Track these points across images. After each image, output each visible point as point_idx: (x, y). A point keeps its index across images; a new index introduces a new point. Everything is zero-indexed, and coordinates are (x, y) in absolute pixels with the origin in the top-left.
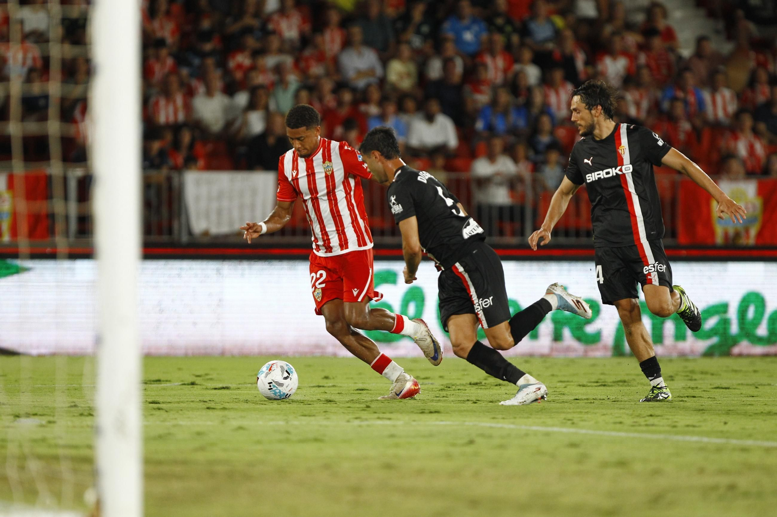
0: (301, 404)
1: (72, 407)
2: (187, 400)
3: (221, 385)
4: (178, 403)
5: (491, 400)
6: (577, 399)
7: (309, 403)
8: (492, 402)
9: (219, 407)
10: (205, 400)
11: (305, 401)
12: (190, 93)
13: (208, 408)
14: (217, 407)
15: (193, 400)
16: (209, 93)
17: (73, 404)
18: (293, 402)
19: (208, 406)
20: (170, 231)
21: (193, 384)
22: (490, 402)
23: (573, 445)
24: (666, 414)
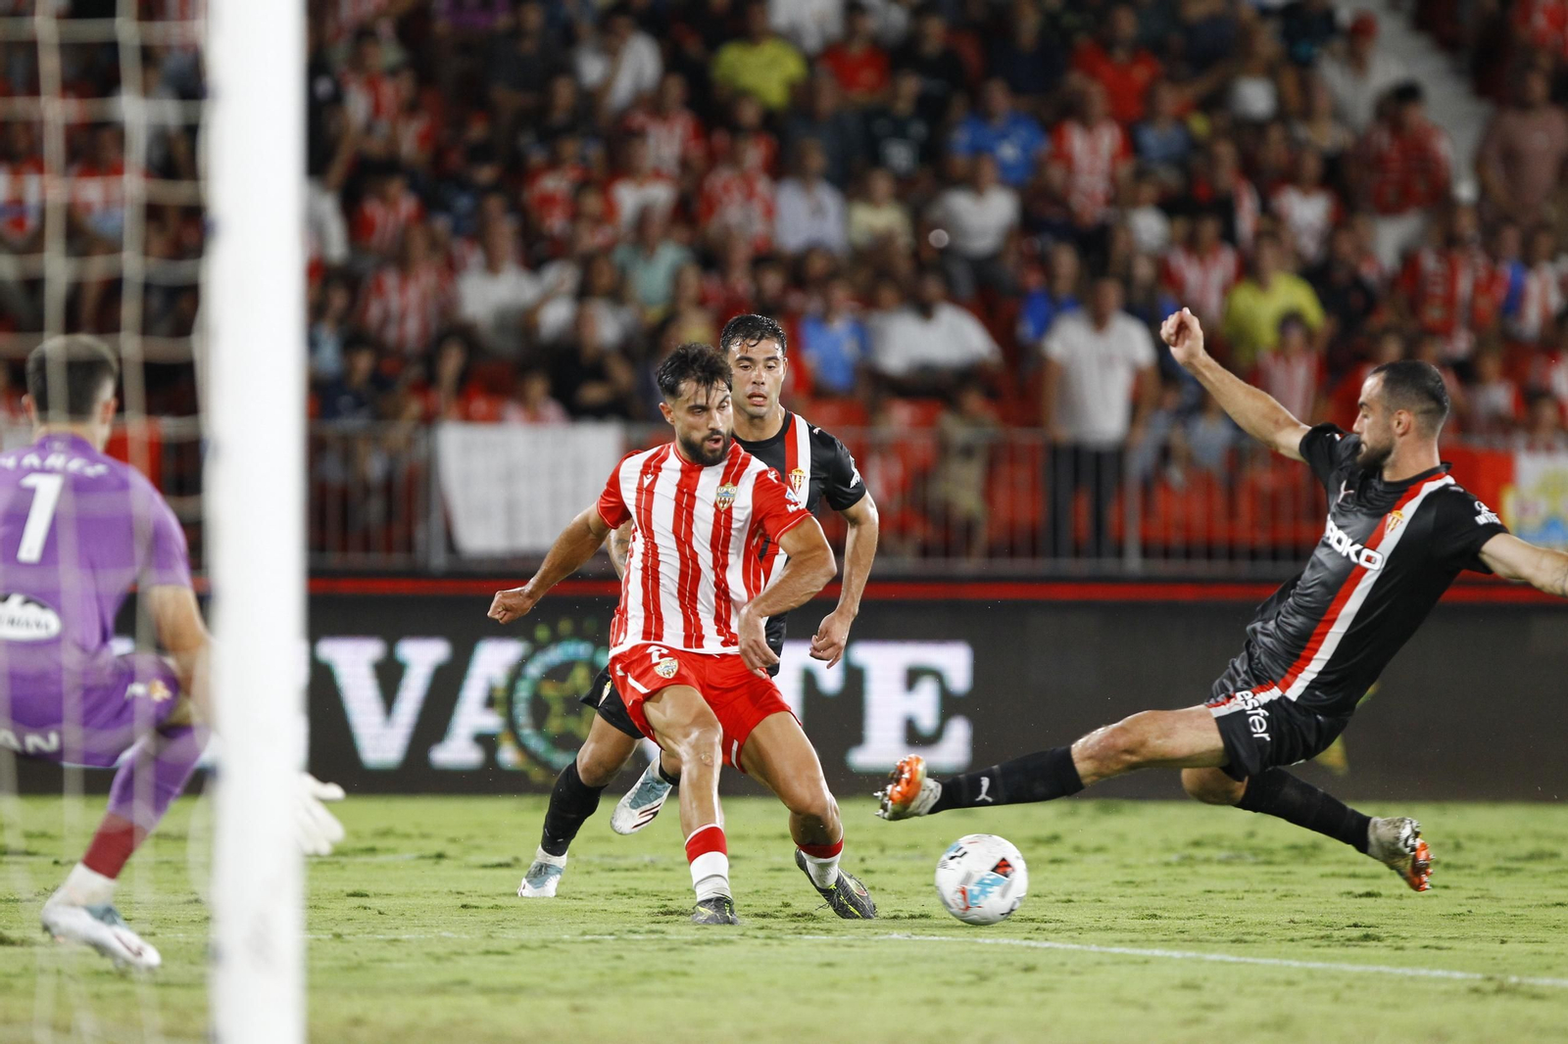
0: (652, 898)
1: (190, 902)
2: (425, 889)
3: (496, 859)
4: (406, 896)
5: (1037, 893)
6: (1209, 891)
7: (669, 897)
8: (1038, 896)
9: (487, 905)
10: (460, 890)
11: (662, 892)
12: (451, 268)
13: (464, 906)
14: (481, 905)
15: (436, 889)
16: (492, 267)
17: (192, 897)
18: (636, 894)
19: (465, 903)
20: (409, 546)
21: (440, 856)
22: (1035, 896)
23: (1188, 986)
24: (1388, 921)
